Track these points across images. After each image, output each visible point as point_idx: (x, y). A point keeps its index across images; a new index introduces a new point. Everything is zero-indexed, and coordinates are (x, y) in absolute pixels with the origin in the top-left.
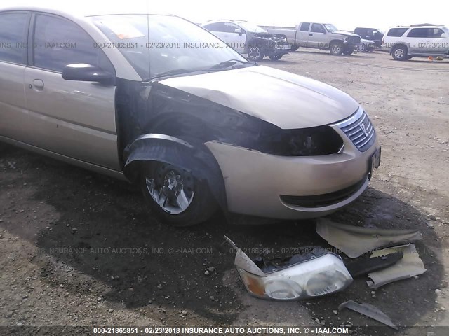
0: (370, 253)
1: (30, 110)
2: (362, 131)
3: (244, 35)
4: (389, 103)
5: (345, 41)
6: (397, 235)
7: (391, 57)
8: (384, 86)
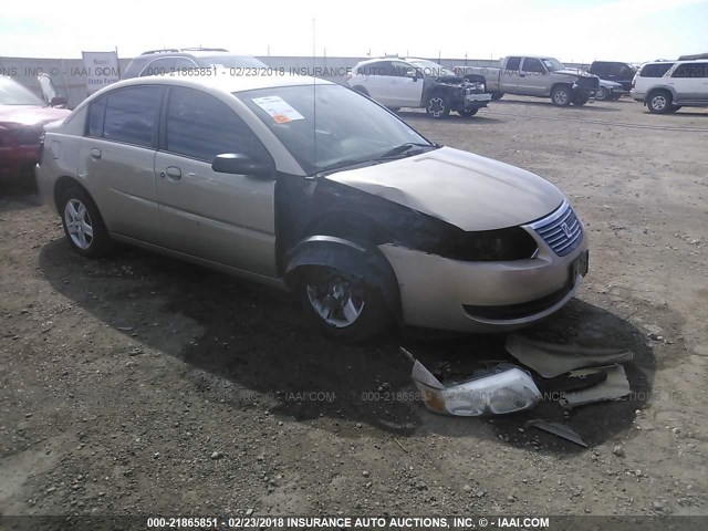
0: (568, 374)
1: (160, 203)
2: (562, 232)
3: (421, 81)
4: (629, 185)
5: (575, 85)
6: (604, 355)
7: (647, 108)
8: (625, 157)
